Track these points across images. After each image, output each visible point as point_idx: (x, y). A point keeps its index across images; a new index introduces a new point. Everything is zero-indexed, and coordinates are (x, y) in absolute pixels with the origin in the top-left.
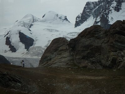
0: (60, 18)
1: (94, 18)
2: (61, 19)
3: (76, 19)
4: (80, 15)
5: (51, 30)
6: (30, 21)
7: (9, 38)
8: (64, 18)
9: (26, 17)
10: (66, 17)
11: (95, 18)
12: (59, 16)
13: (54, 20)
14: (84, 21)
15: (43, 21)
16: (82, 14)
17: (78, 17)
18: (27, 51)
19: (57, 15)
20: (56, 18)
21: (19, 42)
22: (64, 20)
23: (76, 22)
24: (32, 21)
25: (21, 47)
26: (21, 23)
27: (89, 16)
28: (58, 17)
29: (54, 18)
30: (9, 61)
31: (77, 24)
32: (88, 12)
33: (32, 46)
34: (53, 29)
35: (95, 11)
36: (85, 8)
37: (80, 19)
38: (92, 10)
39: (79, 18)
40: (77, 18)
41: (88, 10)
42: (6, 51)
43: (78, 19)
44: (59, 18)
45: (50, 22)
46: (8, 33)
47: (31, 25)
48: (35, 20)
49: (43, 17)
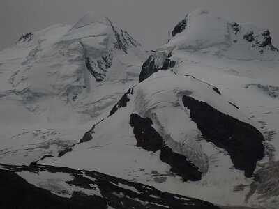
0: (249, 38)
2: (254, 43)
5: (270, 91)
6: (105, 40)
8: (262, 40)
10: (268, 33)
12: (244, 31)
13: (229, 46)
15: (190, 47)
19: (236, 25)
20: (233, 37)
21: (199, 139)
22: (264, 45)
24: (115, 40)
26: (72, 46)
28: (241, 34)
29: (228, 37)
44: (246, 37)
45: (217, 53)
46: (124, 101)
47: (168, 65)
48: (121, 38)
49: (179, 29)
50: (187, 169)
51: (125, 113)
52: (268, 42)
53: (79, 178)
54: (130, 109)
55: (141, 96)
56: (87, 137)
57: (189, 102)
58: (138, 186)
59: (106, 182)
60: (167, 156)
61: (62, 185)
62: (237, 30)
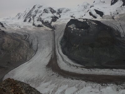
0: (102, 2)
6: (86, 4)
7: (91, 12)
14: (116, 2)
15: (95, 4)
18: (102, 18)
21: (96, 14)
23: (112, 3)
25: (98, 16)
29: (100, 2)
33: (104, 15)
45: (98, 4)
46: (88, 11)
47: (93, 6)
48: (88, 4)
49: (94, 2)
50: (95, 17)
51: (88, 12)
52: (104, 2)
53: (84, 19)
54: (89, 11)
55: (90, 10)
56: (85, 15)
57: (95, 10)
58: (90, 19)
59: (86, 19)
60: (93, 16)
61: (82, 20)
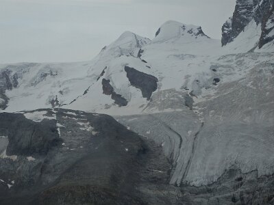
1: (257, 24)
2: (193, 34)
3: (223, 30)
4: (230, 22)
5: (181, 57)
7: (109, 81)
8: (197, 31)
9: (122, 37)
10: (200, 28)
11: (260, 24)
12: (188, 29)
13: (179, 38)
14: (239, 31)
16: (233, 19)
17: (226, 26)
18: (149, 101)
19: (184, 26)
20: (182, 32)
22: (198, 34)
23: (224, 35)
24: (136, 44)
25: (135, 95)
26: (116, 49)
27: (248, 21)
28: (186, 31)
30: (122, 123)
31: (226, 39)
32: (244, 14)
33: (157, 91)
34: (184, 53)
35: (257, 11)
36: (237, 7)
37: (231, 28)
38: (251, 8)
39: (228, 27)
40: (225, 28)
41: (244, 11)
42: (107, 107)
43: (227, 29)
45: (173, 42)
46: (103, 73)
48: (140, 42)
49: (157, 34)
52: (201, 32)
57: (127, 68)
60: (115, 96)
62: (184, 29)
